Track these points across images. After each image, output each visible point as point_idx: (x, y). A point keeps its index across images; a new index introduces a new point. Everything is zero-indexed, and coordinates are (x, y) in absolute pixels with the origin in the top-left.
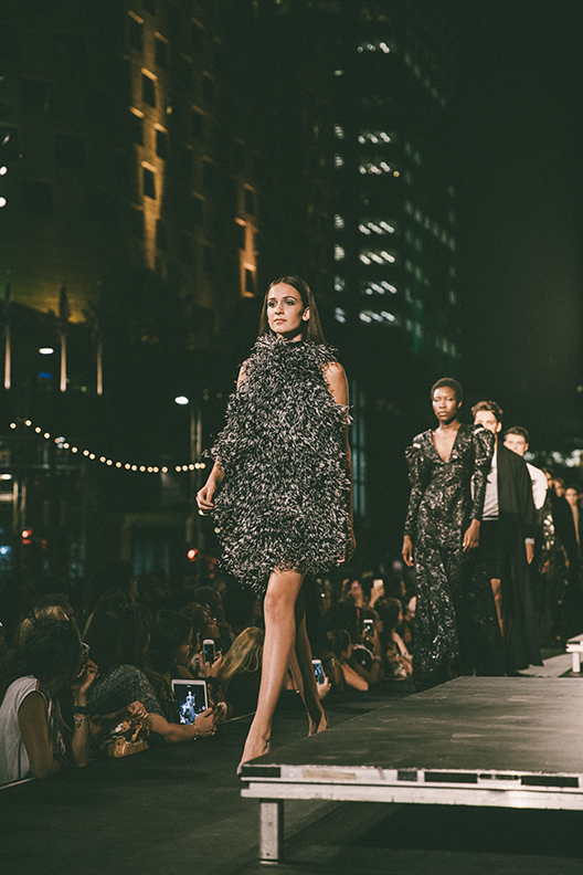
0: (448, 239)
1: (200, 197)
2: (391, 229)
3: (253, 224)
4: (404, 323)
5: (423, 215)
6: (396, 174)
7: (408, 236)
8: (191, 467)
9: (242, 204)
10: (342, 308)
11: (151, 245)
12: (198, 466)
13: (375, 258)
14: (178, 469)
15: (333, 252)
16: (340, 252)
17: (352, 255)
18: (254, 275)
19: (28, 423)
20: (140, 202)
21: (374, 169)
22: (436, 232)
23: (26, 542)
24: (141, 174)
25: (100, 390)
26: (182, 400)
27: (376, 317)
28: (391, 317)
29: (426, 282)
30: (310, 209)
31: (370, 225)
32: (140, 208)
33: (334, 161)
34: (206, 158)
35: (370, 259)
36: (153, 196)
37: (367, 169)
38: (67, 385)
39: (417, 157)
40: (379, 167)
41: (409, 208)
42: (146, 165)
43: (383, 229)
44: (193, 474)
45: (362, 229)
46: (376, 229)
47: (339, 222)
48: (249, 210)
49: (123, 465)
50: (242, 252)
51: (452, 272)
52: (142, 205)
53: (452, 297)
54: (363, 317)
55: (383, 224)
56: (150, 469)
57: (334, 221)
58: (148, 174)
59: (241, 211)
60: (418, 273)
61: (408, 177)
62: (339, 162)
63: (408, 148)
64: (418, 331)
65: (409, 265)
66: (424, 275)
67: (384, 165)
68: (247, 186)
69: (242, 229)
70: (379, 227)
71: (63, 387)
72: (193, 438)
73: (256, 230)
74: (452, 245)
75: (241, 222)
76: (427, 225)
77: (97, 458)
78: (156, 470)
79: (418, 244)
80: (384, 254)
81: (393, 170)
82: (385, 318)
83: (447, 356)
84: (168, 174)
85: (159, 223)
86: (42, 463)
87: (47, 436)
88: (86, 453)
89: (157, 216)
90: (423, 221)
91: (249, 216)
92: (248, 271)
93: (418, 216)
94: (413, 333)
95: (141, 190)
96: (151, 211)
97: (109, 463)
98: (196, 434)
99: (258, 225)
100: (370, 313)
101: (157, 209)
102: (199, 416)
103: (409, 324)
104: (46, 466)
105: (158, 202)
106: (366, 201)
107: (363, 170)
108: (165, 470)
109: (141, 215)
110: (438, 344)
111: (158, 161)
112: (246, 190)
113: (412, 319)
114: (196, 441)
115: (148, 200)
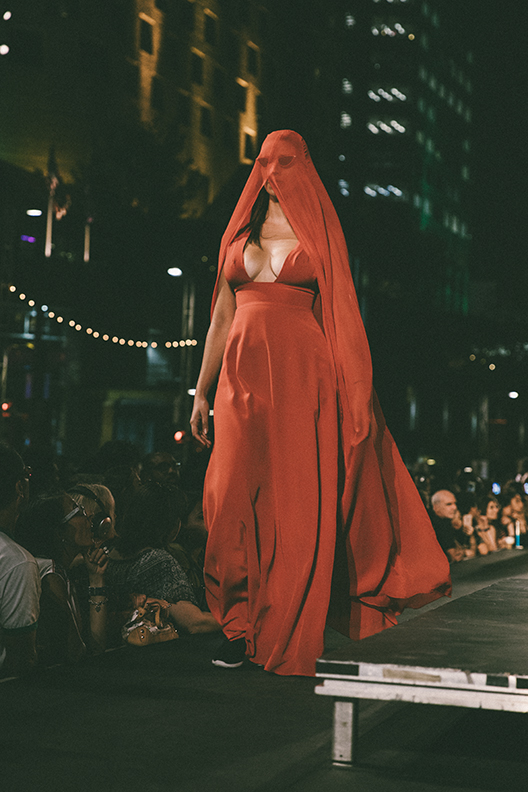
0: (464, 110)
1: (200, 53)
2: (402, 97)
3: (255, 84)
4: (412, 199)
5: (438, 84)
6: (412, 36)
7: (421, 104)
8: (182, 344)
9: (244, 62)
10: (345, 180)
11: (146, 104)
12: (189, 342)
13: (384, 127)
14: (168, 345)
15: (340, 119)
16: (346, 119)
17: (360, 123)
18: (254, 140)
19: (13, 289)
20: (136, 57)
21: (388, 31)
22: (451, 101)
23: (7, 415)
24: (138, 26)
25: (86, 257)
26: (175, 272)
27: (382, 191)
28: (398, 192)
29: (438, 155)
30: (317, 72)
31: (381, 91)
32: (135, 63)
33: (344, 20)
34: (208, 11)
35: (379, 128)
36: (150, 51)
37: (380, 30)
38: (52, 250)
39: (435, 20)
40: (393, 29)
41: (423, 74)
42: (143, 16)
43: (394, 96)
44: (183, 351)
45: (372, 95)
46: (386, 95)
47: (348, 87)
48: (252, 70)
49: (111, 338)
50: (243, 116)
51: (467, 146)
52: (137, 59)
53: (465, 173)
54: (369, 191)
55: (395, 91)
56: (139, 344)
57: (341, 86)
58: (146, 26)
59: (244, 71)
60: (430, 146)
61: (424, 41)
62: (350, 21)
63: (425, 9)
64: (427, 208)
65: (420, 137)
66: (437, 147)
67: (398, 27)
68: (251, 44)
69: (244, 90)
70: (390, 93)
71: (48, 252)
72: (185, 312)
73: (258, 92)
74: (468, 116)
75: (243, 83)
76: (442, 94)
77: (84, 329)
78: (145, 344)
79: (431, 114)
80: (394, 124)
81: (407, 34)
82: (392, 193)
83: (456, 236)
84: (166, 26)
85: (155, 80)
86: (23, 332)
87: (32, 303)
88: (72, 323)
89: (153, 73)
90: (438, 90)
91: (252, 77)
92: (248, 137)
93: (433, 84)
94: (420, 210)
95: (137, 44)
96: (148, 68)
97: (96, 335)
98: (188, 308)
99: (260, 86)
100: (375, 187)
101: (153, 65)
102: (193, 288)
103: (417, 200)
104: (28, 336)
105: (155, 57)
106: (377, 65)
107: (375, 31)
108: (154, 345)
109: (137, 71)
110: (447, 224)
111: (156, 12)
112: (250, 48)
113: (421, 196)
114: (188, 316)
115: (144, 54)
